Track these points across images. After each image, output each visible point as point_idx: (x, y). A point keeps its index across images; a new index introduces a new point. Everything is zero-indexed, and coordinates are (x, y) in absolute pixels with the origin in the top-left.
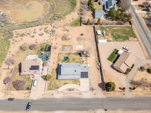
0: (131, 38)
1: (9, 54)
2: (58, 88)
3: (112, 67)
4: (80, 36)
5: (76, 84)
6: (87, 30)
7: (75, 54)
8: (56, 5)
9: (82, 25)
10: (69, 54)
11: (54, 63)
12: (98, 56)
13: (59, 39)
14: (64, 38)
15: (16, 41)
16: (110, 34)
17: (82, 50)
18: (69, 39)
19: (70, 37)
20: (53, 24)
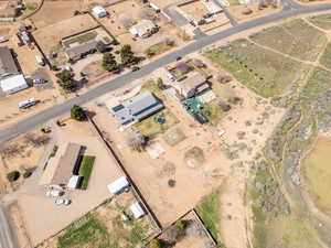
1: (241, 85)
4: (173, 178)
6: (171, 206)
10: (163, 130)
13: (203, 146)
14: (197, 153)
15: (258, 103)
17: (148, 149)
18: (187, 156)
20: (247, 167)
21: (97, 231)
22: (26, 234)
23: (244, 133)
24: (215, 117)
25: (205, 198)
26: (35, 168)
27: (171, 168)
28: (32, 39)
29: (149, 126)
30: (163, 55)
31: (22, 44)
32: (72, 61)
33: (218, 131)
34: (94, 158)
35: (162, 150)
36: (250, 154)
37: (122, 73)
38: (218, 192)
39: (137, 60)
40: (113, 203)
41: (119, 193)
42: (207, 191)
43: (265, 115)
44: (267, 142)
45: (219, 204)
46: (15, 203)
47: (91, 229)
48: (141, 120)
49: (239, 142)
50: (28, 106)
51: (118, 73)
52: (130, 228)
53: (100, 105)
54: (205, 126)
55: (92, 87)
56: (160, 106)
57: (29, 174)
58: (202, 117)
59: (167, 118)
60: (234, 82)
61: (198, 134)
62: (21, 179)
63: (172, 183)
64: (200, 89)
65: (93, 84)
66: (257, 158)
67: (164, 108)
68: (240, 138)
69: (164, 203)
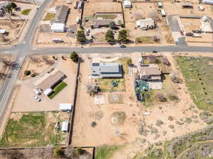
1: (186, 90)
2: (120, 59)
3: (65, 77)
4: (97, 122)
6: (84, 137)
10: (112, 90)
12: (77, 88)
14: (122, 117)
15: (190, 109)
17: (96, 96)
18: (114, 114)
20: (146, 146)
21: (41, 124)
22: (13, 104)
23: (162, 123)
24: (151, 101)
25: (106, 146)
26: (38, 74)
27: (100, 115)
28: (82, 7)
29: (106, 84)
30: (147, 45)
31: (76, 8)
32: (92, 27)
33: (146, 111)
34: (66, 85)
35: (103, 102)
36: (156, 139)
37: (114, 46)
38: (116, 148)
39: (128, 42)
40: (58, 114)
41: (64, 111)
42: (110, 143)
43: (189, 120)
44: (174, 139)
45: (111, 156)
46: (19, 86)
47: (39, 121)
48: (104, 78)
49: (154, 126)
50: (57, 42)
51: (112, 44)
52: (55, 133)
53: (89, 58)
54: (139, 103)
55: (93, 46)
56: (121, 75)
57: (34, 76)
58: (142, 96)
59: (120, 85)
60: (183, 86)
61: (131, 105)
62: (29, 76)
63: (94, 124)
64: (153, 78)
65: (94, 44)
66: (157, 145)
67: (122, 77)
68: (157, 125)
69: (82, 133)
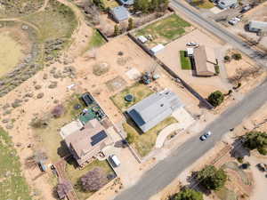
0: (186, 29)
1: (18, 149)
2: (153, 145)
3: (195, 75)
4: (119, 57)
5: (172, 123)
7: (135, 85)
8: (34, 26)
9: (108, 39)
10: (127, 90)
11: (116, 115)
13: (92, 77)
14: (98, 71)
15: (14, 120)
16: (158, 35)
17: (140, 75)
18: (107, 70)
19: (106, 65)
21: (165, 34)
23: (50, 87)
34: (183, 68)
35: (128, 74)
47: (169, 35)
49: (58, 80)
59: (122, 102)
61: (94, 86)
62: (230, 55)
69: (126, 45)
